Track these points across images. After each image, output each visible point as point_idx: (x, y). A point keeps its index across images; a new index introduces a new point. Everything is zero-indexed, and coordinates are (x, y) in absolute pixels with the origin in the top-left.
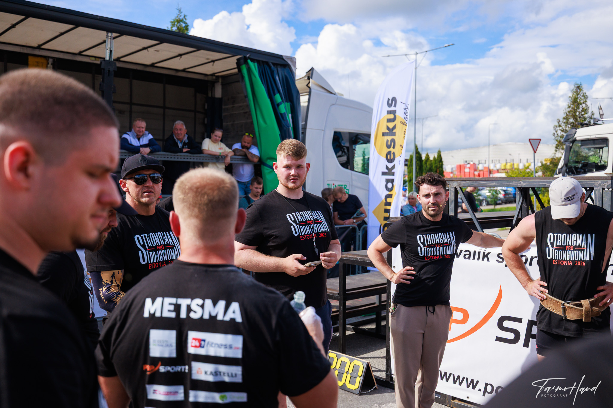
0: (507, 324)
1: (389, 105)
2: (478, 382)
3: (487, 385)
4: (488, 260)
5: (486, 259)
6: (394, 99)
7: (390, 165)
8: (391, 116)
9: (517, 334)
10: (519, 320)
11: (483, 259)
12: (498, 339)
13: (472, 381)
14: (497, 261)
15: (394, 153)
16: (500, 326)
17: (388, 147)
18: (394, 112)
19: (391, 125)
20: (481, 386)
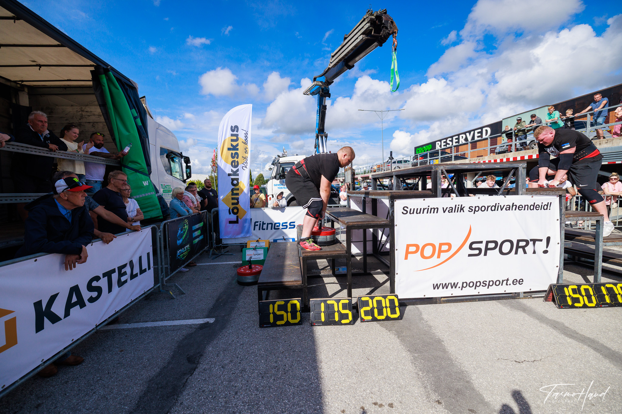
0: (474, 246)
1: (233, 130)
2: (458, 283)
3: (463, 283)
4: (463, 211)
5: (462, 211)
6: (236, 127)
7: (235, 169)
8: (235, 138)
9: (480, 250)
10: (481, 242)
11: (460, 212)
12: (470, 255)
13: (454, 283)
14: (469, 211)
15: (237, 162)
16: (471, 248)
17: (233, 157)
18: (237, 135)
19: (234, 144)
20: (460, 285)
